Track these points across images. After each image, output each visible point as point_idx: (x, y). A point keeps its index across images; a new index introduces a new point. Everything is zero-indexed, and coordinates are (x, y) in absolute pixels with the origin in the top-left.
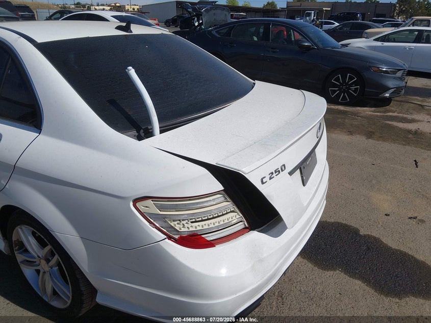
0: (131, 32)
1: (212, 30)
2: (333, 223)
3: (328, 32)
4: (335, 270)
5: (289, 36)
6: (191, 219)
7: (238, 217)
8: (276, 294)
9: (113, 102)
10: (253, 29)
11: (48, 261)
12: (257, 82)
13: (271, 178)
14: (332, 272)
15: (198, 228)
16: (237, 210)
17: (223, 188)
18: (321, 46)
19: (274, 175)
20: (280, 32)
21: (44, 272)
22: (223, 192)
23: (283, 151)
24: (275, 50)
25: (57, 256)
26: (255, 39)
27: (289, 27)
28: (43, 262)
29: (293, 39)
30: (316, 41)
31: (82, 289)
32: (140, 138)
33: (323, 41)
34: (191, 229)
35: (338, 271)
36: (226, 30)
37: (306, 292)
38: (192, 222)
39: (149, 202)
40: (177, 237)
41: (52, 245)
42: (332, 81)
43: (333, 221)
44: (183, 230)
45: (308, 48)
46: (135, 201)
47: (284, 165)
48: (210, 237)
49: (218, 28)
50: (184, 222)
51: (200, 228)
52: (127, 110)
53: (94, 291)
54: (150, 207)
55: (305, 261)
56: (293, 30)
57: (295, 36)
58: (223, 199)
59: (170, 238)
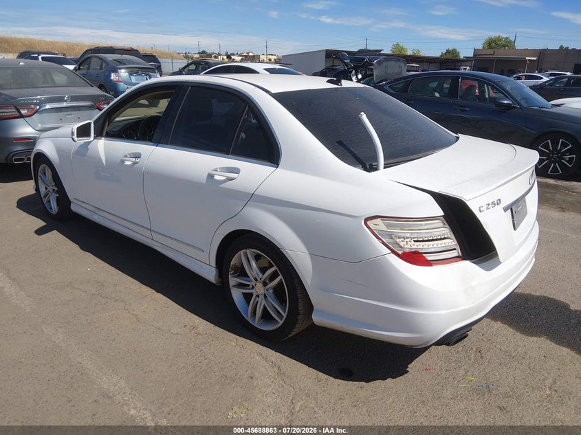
0: (341, 85)
1: (384, 85)
2: (538, 297)
3: (533, 88)
4: (540, 336)
5: (482, 92)
6: (414, 238)
7: (453, 243)
8: (474, 349)
9: (341, 143)
10: (434, 84)
11: (265, 284)
12: (460, 135)
13: (488, 209)
14: (536, 339)
15: (419, 247)
16: (453, 237)
17: (443, 214)
18: (525, 105)
19: (491, 206)
20: (471, 88)
21: (258, 296)
22: (442, 218)
23: (499, 187)
24: (463, 109)
25: (280, 277)
26: (437, 95)
27: (482, 82)
28: (259, 285)
29: (487, 96)
30: (518, 98)
31: (300, 309)
32: (369, 171)
33: (527, 98)
34: (413, 247)
35: (542, 338)
36: (401, 85)
37: (506, 352)
38: (415, 241)
39: (379, 221)
40: (400, 252)
41: (277, 266)
42: (540, 147)
43: (538, 294)
44: (406, 246)
45: (508, 107)
46: (366, 220)
47: (500, 200)
48: (429, 257)
49: (392, 82)
50: (408, 240)
51: (421, 247)
52: (352, 150)
53: (310, 308)
54: (380, 225)
55: (506, 326)
56: (488, 84)
57: (489, 93)
58: (441, 224)
59: (394, 252)
